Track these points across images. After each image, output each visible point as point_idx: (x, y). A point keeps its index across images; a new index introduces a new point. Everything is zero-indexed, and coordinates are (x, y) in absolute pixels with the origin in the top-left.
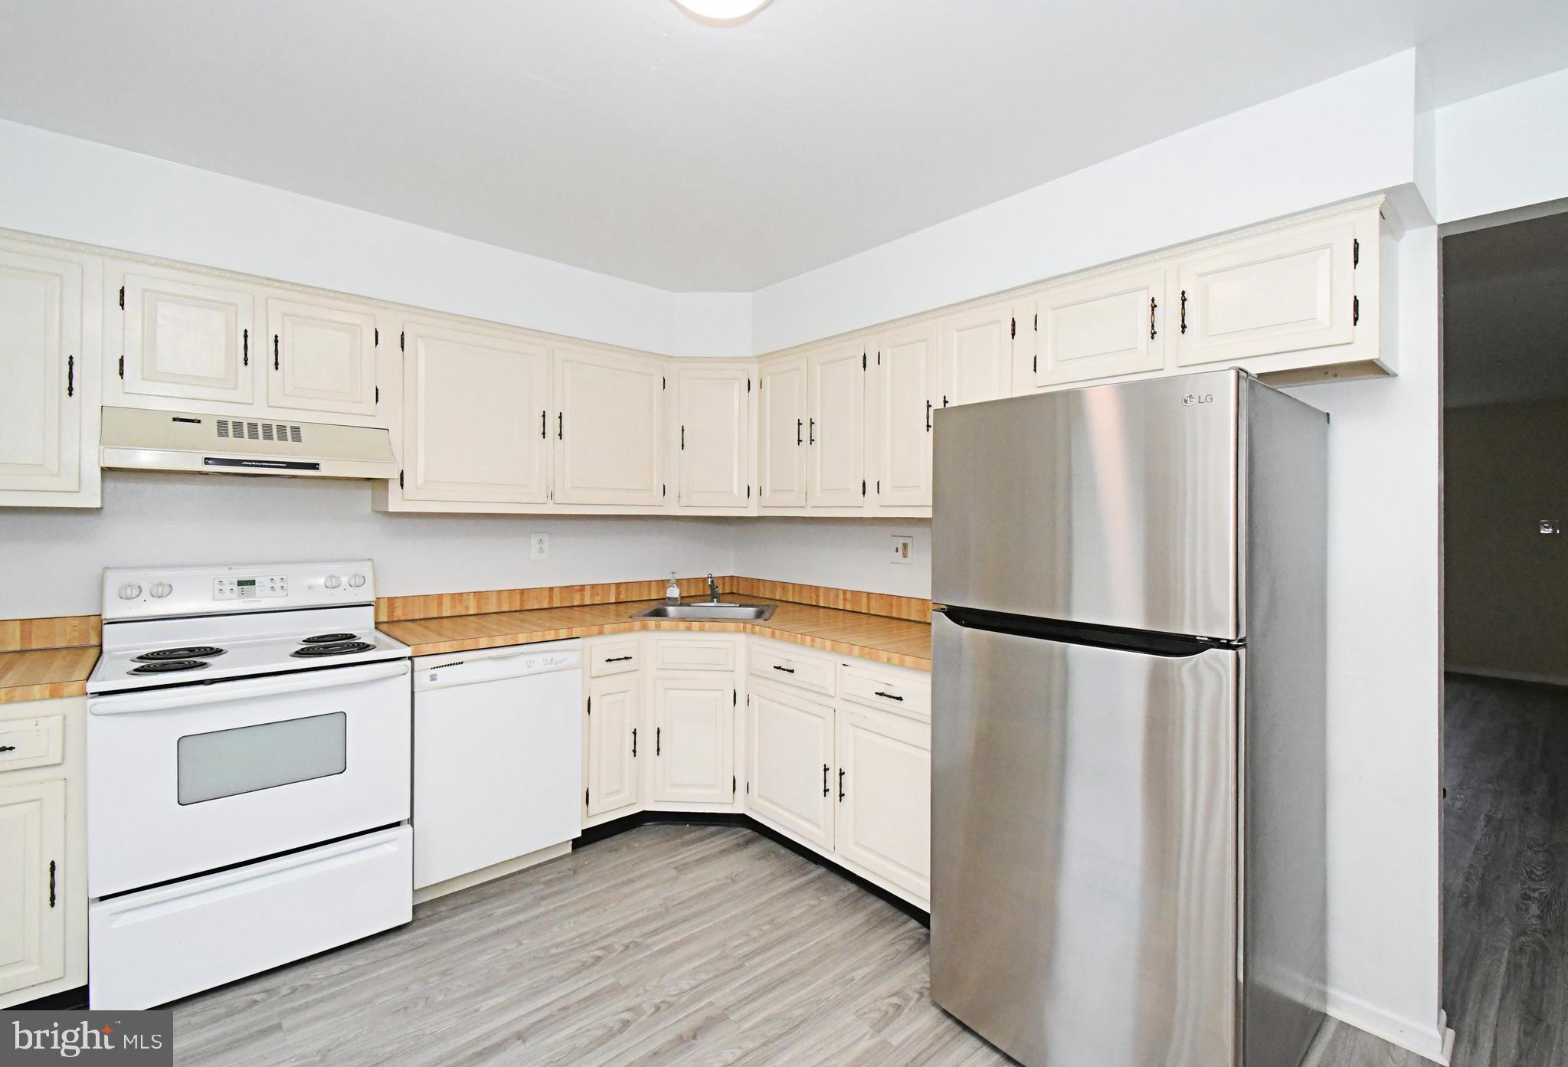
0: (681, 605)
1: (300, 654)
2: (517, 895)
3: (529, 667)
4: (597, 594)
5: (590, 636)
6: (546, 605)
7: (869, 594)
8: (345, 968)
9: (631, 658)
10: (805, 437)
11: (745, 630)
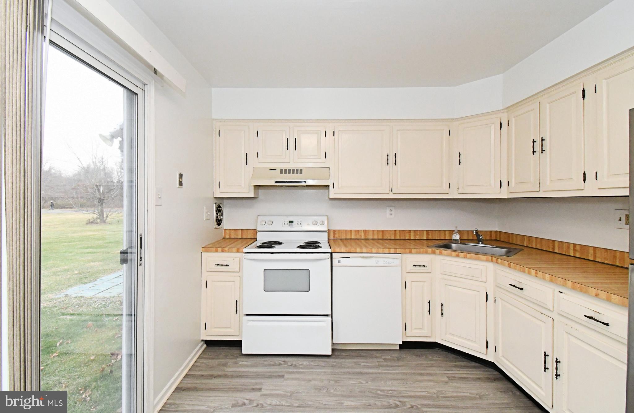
0: (461, 243)
1: (300, 247)
2: (371, 360)
3: (377, 263)
4: (417, 235)
5: (405, 253)
6: (393, 238)
7: (595, 248)
8: (308, 364)
9: (426, 266)
10: (538, 148)
11: (492, 261)
